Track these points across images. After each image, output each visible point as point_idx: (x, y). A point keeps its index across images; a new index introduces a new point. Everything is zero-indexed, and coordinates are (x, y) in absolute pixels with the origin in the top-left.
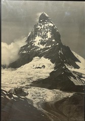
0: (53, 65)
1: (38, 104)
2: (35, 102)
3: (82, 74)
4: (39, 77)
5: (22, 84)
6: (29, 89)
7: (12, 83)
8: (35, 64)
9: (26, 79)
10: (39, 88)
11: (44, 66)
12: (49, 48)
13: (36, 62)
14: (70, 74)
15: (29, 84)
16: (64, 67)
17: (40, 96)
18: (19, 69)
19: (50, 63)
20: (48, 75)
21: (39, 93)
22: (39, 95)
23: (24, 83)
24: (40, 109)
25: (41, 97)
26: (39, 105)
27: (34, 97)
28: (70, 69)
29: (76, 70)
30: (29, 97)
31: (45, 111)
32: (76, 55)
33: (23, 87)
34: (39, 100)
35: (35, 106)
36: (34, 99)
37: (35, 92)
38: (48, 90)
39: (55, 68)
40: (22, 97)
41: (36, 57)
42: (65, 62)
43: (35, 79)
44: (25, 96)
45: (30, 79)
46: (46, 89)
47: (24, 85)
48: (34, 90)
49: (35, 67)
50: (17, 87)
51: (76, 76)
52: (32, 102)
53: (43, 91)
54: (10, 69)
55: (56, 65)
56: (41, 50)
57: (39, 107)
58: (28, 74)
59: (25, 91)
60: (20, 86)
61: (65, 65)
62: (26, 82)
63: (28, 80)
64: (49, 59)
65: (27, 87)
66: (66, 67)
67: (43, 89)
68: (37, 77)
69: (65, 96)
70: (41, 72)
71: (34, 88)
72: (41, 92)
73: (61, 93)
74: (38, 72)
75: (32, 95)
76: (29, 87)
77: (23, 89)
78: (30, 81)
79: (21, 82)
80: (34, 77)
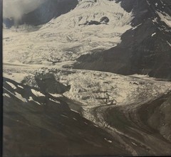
0: (128, 16)
1: (94, 111)
2: (89, 106)
4: (95, 44)
5: (54, 63)
6: (70, 76)
7: (30, 62)
8: (84, 15)
9: (64, 50)
10: (97, 73)
11: (106, 20)
13: (86, 10)
15: (70, 63)
16: (155, 20)
17: (99, 91)
18: (45, 28)
19: (122, 10)
20: (118, 40)
21: (98, 84)
22: (96, 88)
23: (59, 61)
24: (101, 125)
25: (103, 95)
26: (99, 116)
27: (85, 94)
30: (70, 95)
31: (113, 130)
33: (57, 71)
34: (97, 103)
35: (88, 116)
36: (84, 99)
37: (86, 82)
38: (118, 76)
39: (133, 23)
40: (56, 95)
42: (156, 8)
43: (85, 50)
45: (73, 50)
46: (113, 75)
47: (58, 66)
48: (85, 77)
49: (83, 21)
50: (40, 71)
53: (108, 79)
54: (23, 27)
55: (135, 15)
57: (98, 120)
58: (68, 39)
59: (61, 81)
60: (50, 68)
61: (157, 16)
62: (64, 58)
63: (67, 54)
64: (117, 2)
65: (65, 69)
66: (159, 18)
67: (107, 75)
68: (89, 44)
69: (163, 91)
70: (100, 34)
71: (84, 73)
72: (102, 82)
73: (152, 84)
74: (92, 32)
75: (80, 91)
76: (71, 70)
77: (55, 75)
78: (74, 55)
79: (50, 59)
80: (82, 46)
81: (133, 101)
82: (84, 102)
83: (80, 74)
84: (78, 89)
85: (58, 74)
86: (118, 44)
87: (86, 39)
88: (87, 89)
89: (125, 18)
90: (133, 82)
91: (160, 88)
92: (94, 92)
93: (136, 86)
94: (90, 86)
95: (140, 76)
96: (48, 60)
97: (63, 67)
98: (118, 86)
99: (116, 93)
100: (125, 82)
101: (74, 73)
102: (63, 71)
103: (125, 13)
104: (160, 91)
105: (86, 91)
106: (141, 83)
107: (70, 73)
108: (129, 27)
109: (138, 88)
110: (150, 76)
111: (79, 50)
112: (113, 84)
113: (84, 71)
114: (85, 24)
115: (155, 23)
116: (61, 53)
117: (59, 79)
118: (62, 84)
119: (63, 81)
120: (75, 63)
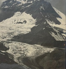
1: (18, 58)
2: (16, 56)
3: (63, 30)
4: (20, 32)
5: (3, 38)
6: (10, 44)
8: (17, 19)
9: (8, 33)
10: (21, 43)
11: (25, 22)
12: (30, 4)
13: (18, 17)
14: (51, 29)
15: (10, 39)
16: (45, 23)
17: (21, 50)
18: (0, 24)
22: (20, 49)
23: (5, 37)
25: (22, 52)
26: (20, 60)
28: (51, 25)
29: (57, 26)
30: (9, 51)
31: (25, 66)
32: (57, 11)
33: (4, 42)
34: (20, 55)
35: (16, 60)
36: (15, 53)
37: (16, 47)
38: (29, 45)
39: (36, 23)
40: (3, 52)
41: (17, 13)
42: (46, 18)
43: (16, 34)
44: (6, 51)
45: (11, 33)
46: (27, 44)
47: (5, 40)
48: (15, 45)
51: (57, 31)
52: (12, 56)
53: (25, 46)
55: (37, 20)
56: (23, 5)
57: (20, 62)
58: (9, 29)
59: (6, 46)
60: (1, 40)
61: (46, 21)
62: (7, 37)
63: (9, 35)
64: (30, 15)
65: (8, 41)
66: (47, 22)
67: (24, 44)
68: (18, 31)
69: (46, 52)
70: (23, 28)
71: (15, 43)
72: (22, 47)
73: (42, 48)
74: (19, 27)
75: (13, 50)
76: (10, 41)
77: (3, 43)
78: (11, 36)
79: (2, 36)
80: (15, 32)
81: (34, 55)
82: (14, 55)
83: (14, 43)
84: (12, 49)
85: (5, 43)
86: (29, 32)
87: (17, 29)
88: (16, 49)
89: (33, 21)
90: (34, 47)
91: (45, 50)
92: (19, 51)
93: (35, 49)
94: (17, 48)
95: (37, 45)
96: (1, 37)
97: (7, 40)
98: (29, 49)
99: (27, 52)
100: (31, 47)
101: (11, 43)
102: (7, 42)
103: (33, 19)
104: (45, 52)
105: (15, 50)
106: (38, 48)
107: (9, 43)
108: (34, 25)
109: (36, 50)
110: (41, 45)
111: (14, 34)
112: (27, 48)
113: (15, 42)
114: (17, 23)
115: (45, 24)
116: (6, 35)
117: (5, 45)
118: (6, 47)
119: (7, 46)
120: (12, 39)
